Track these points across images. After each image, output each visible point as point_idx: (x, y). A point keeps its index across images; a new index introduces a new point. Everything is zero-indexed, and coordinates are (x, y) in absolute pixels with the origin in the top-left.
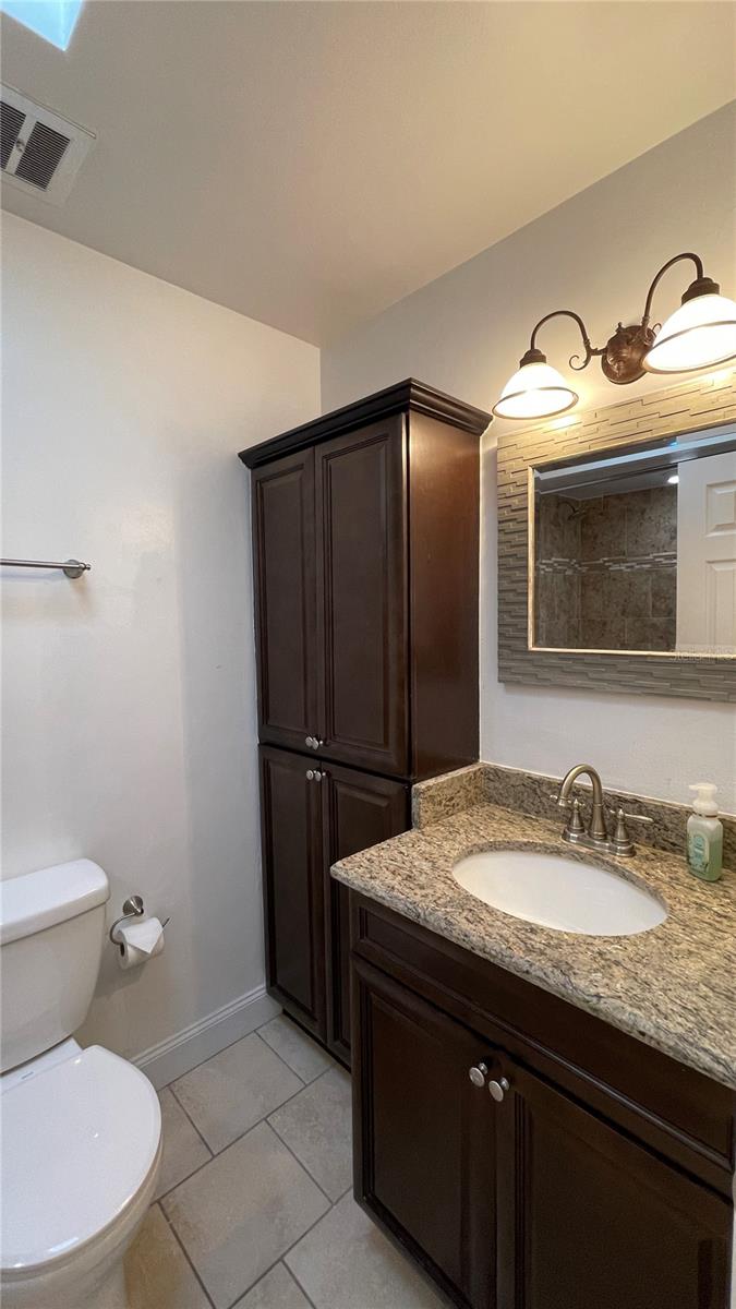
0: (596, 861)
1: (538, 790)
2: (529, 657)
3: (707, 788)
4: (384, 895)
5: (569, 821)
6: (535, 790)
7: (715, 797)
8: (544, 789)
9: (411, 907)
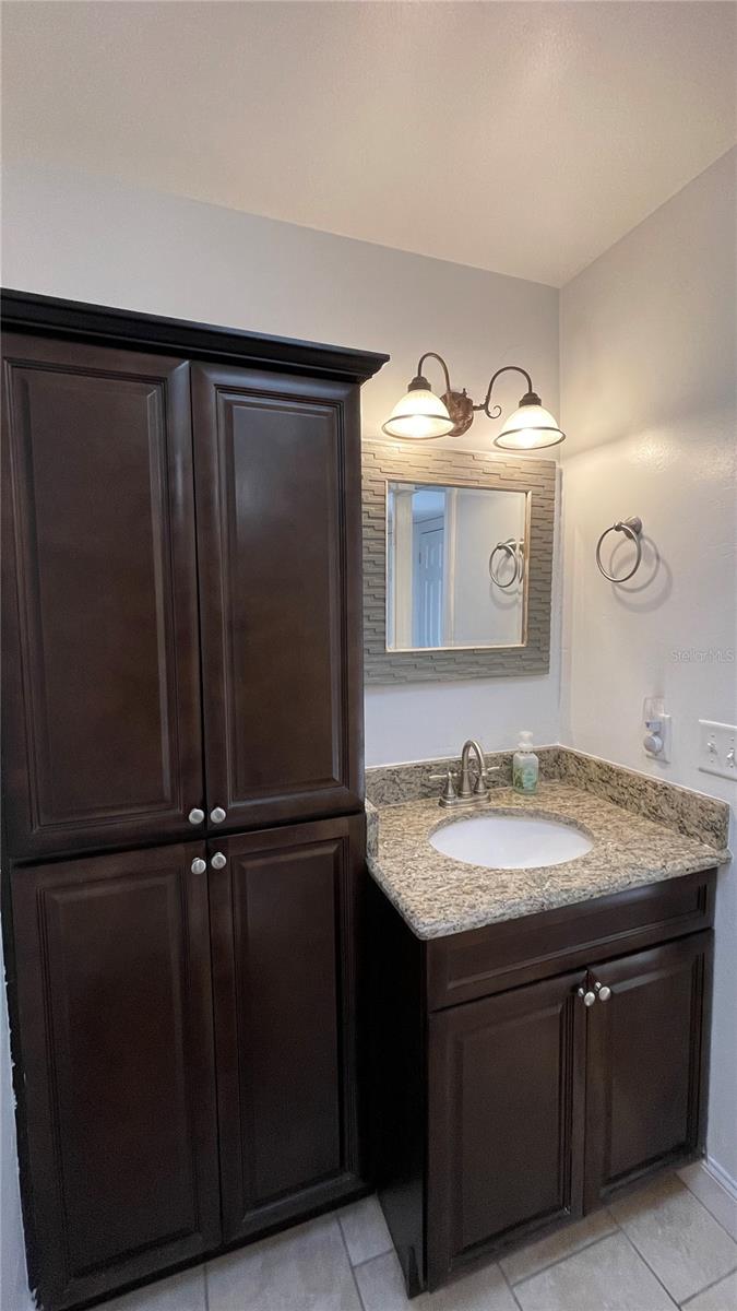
0: (481, 813)
1: (397, 780)
2: (386, 658)
3: (526, 734)
4: (501, 911)
5: (446, 792)
6: (394, 781)
7: (531, 740)
8: (402, 776)
9: (532, 902)
